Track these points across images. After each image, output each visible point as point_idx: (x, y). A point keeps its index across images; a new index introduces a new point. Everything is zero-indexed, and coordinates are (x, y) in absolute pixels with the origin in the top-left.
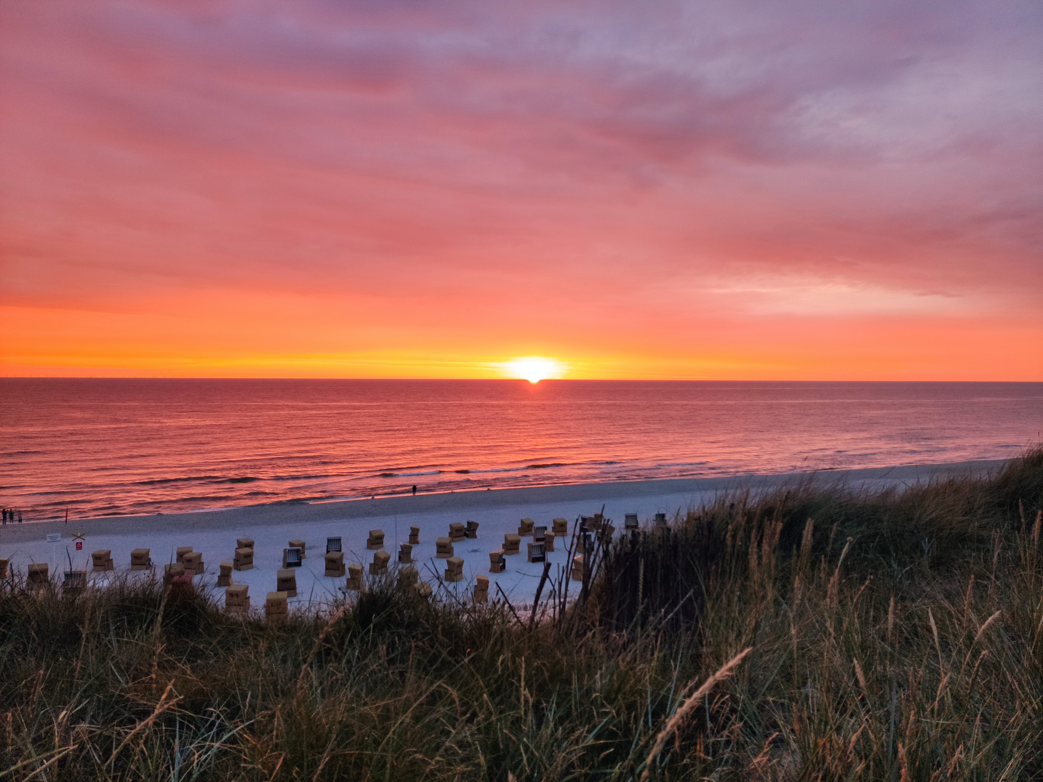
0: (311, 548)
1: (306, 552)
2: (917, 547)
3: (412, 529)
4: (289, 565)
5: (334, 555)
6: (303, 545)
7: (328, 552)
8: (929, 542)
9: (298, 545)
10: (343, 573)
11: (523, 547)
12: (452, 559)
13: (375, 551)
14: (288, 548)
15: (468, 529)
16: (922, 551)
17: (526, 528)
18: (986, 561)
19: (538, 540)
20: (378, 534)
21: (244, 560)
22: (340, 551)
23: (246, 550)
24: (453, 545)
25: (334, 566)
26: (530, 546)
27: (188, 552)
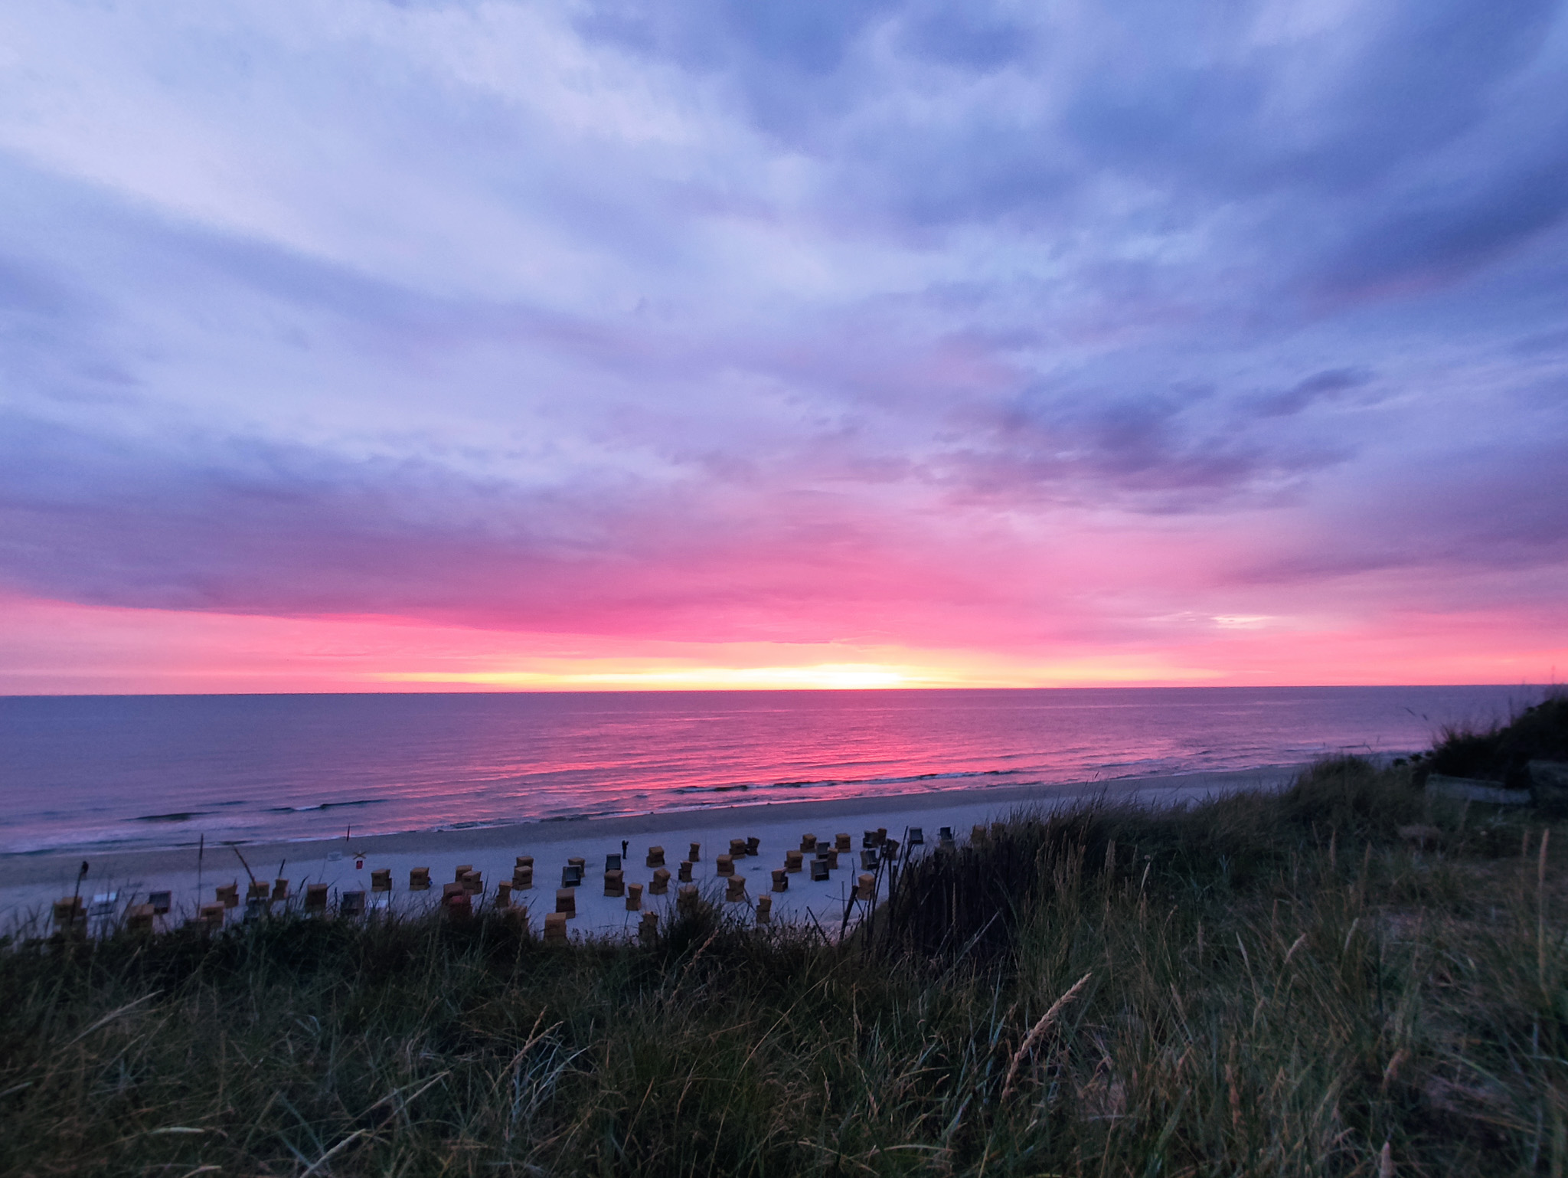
0: (590, 866)
1: (585, 870)
2: (1215, 865)
3: (692, 845)
4: (568, 884)
5: (614, 873)
6: (582, 863)
7: (607, 870)
8: (1226, 859)
9: (578, 863)
10: (622, 893)
11: (806, 864)
12: (732, 878)
13: (656, 869)
14: (567, 865)
15: (748, 846)
16: (1221, 869)
17: (808, 844)
18: (1285, 879)
19: (820, 857)
20: (659, 851)
21: (523, 880)
22: (619, 869)
23: (526, 868)
24: (734, 862)
25: (614, 886)
26: (812, 863)
27: (466, 871)
